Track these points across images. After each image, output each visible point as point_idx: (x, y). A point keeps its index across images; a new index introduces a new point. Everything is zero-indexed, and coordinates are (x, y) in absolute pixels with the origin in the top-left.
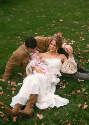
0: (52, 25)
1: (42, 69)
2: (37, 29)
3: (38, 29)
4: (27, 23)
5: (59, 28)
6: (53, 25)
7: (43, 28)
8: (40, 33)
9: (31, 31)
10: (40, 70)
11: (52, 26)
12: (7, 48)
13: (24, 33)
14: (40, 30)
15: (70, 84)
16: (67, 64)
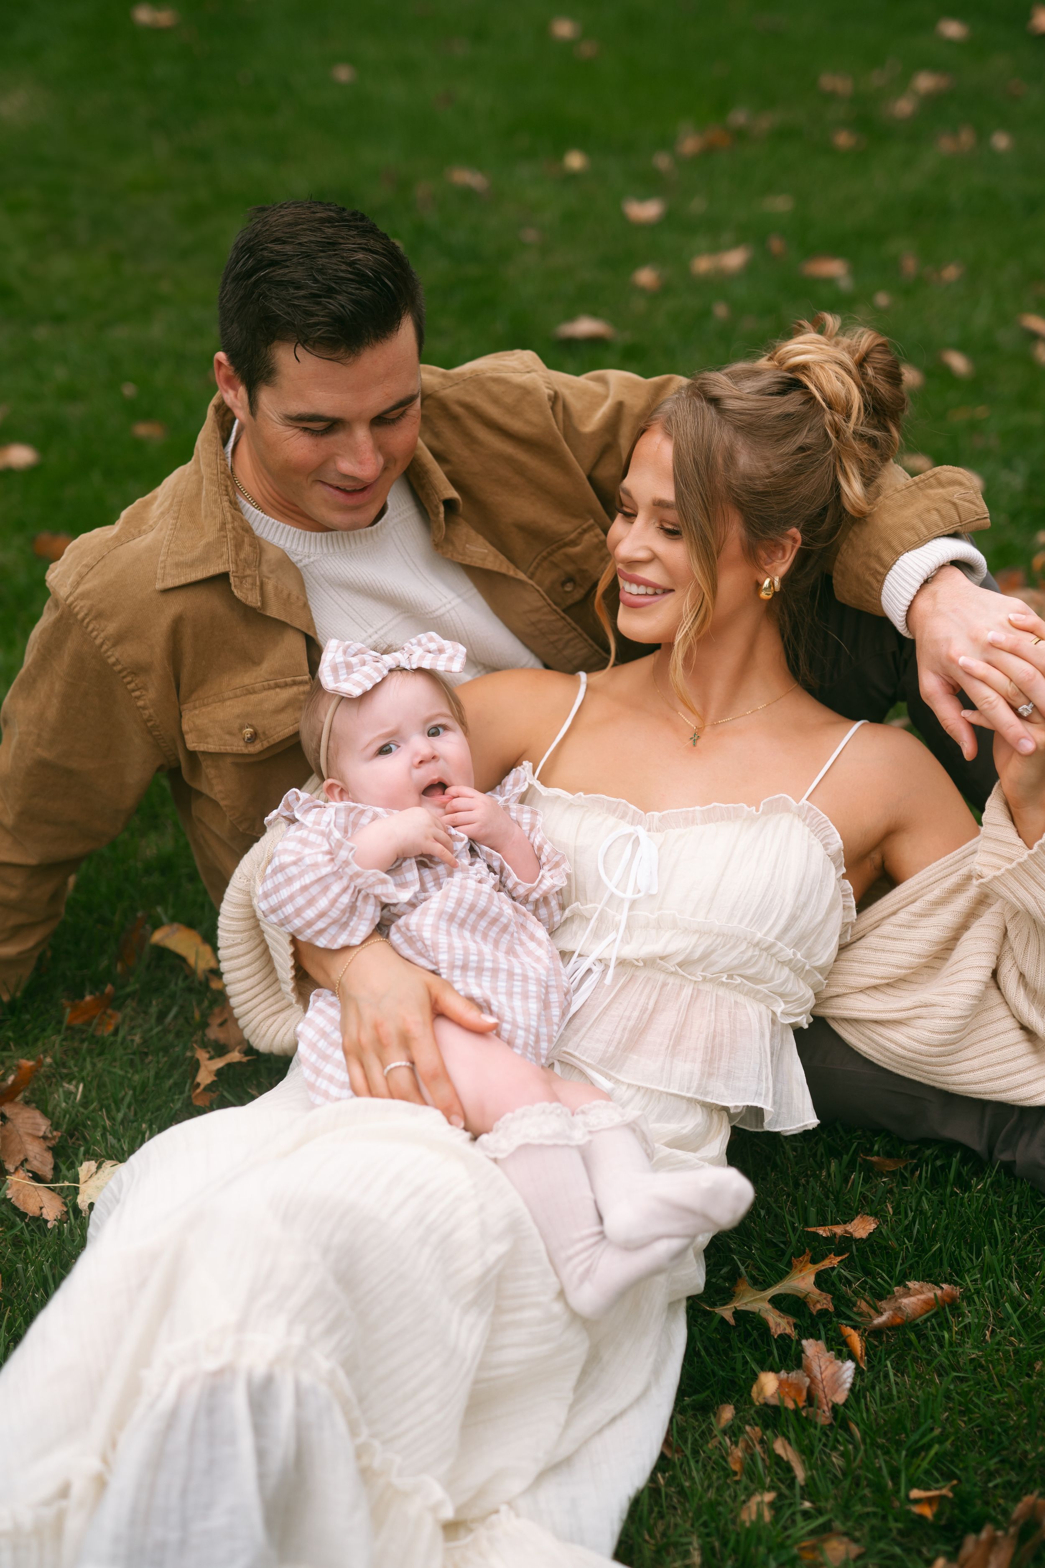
0: (903, 82)
1: (438, 1013)
2: (667, 143)
3: (690, 145)
4: (564, 29)
5: (1001, 141)
6: (925, 82)
7: (765, 123)
8: (697, 205)
9: (575, 161)
10: (406, 1041)
11: (904, 107)
12: (142, 430)
13: (467, 195)
14: (708, 151)
15: (952, 1304)
16: (948, 916)
